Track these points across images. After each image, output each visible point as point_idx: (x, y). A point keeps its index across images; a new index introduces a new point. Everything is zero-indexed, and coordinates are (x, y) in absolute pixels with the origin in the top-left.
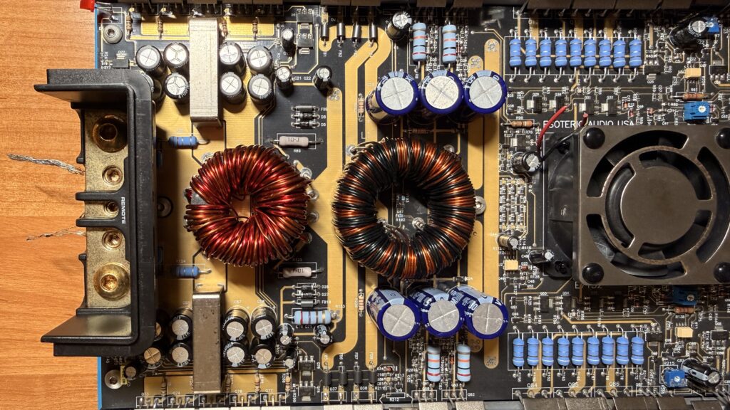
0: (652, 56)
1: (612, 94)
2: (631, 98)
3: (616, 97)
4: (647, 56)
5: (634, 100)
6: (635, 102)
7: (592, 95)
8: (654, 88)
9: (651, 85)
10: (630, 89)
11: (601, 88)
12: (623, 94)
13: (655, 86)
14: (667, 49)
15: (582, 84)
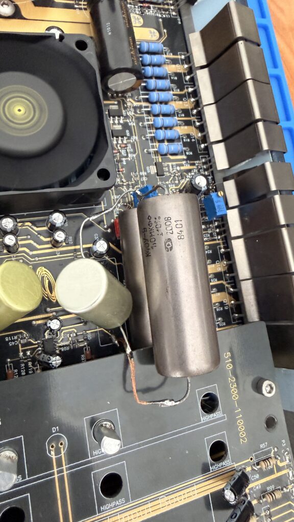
0: (171, 169)
1: (131, 134)
2: (131, 153)
3: (129, 138)
4: (170, 164)
5: (129, 155)
6: (127, 156)
7: (127, 117)
8: (144, 173)
9: (145, 170)
10: (139, 150)
11: (134, 124)
12: (133, 145)
13: (146, 174)
14: (179, 182)
15: (135, 108)
